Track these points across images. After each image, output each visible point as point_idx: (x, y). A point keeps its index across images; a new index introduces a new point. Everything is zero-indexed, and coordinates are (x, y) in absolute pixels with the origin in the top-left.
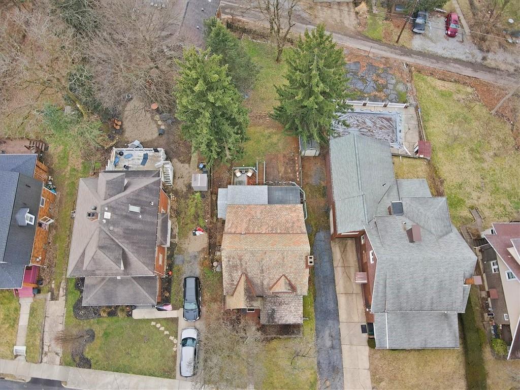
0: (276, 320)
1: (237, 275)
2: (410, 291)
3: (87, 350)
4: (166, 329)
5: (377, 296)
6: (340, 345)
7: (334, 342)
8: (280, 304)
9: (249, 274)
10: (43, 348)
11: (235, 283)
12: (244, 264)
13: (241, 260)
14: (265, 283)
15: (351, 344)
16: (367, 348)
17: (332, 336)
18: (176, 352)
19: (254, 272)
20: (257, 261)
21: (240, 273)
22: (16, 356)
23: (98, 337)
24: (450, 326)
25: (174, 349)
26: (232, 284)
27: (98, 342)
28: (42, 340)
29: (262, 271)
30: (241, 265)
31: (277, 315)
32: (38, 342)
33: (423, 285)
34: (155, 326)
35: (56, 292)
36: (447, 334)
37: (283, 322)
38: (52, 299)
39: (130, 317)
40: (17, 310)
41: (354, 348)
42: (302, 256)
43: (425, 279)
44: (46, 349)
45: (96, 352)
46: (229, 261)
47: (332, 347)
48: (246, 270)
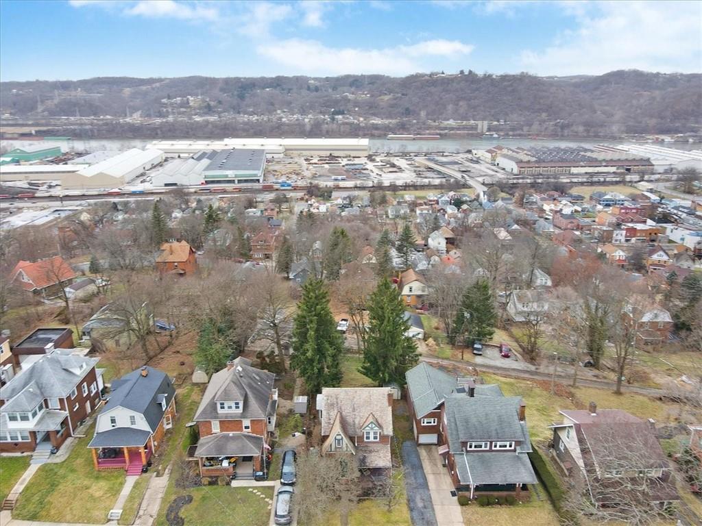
0: (367, 464)
1: (334, 413)
2: (476, 423)
3: (183, 510)
4: (262, 494)
5: (452, 434)
6: (432, 505)
7: (426, 504)
8: (371, 452)
9: (343, 413)
10: (138, 513)
11: (332, 422)
12: (339, 402)
13: (337, 399)
14: (357, 422)
15: (443, 504)
16: (459, 507)
17: (423, 500)
18: (270, 510)
19: (347, 411)
20: (349, 399)
21: (336, 411)
22: (109, 520)
23: (195, 501)
24: (524, 465)
25: (269, 508)
26: (329, 423)
27: (194, 504)
28: (140, 504)
29: (354, 410)
30: (337, 403)
31: (368, 460)
32: (136, 506)
33: (486, 419)
34: (252, 492)
35: (161, 472)
36: (523, 471)
37: (373, 465)
38: (157, 476)
39: (228, 486)
40: (122, 484)
41: (446, 507)
42: (384, 394)
43: (487, 415)
44: (141, 512)
45: (192, 512)
46: (328, 399)
47: (425, 507)
48: (341, 409)
